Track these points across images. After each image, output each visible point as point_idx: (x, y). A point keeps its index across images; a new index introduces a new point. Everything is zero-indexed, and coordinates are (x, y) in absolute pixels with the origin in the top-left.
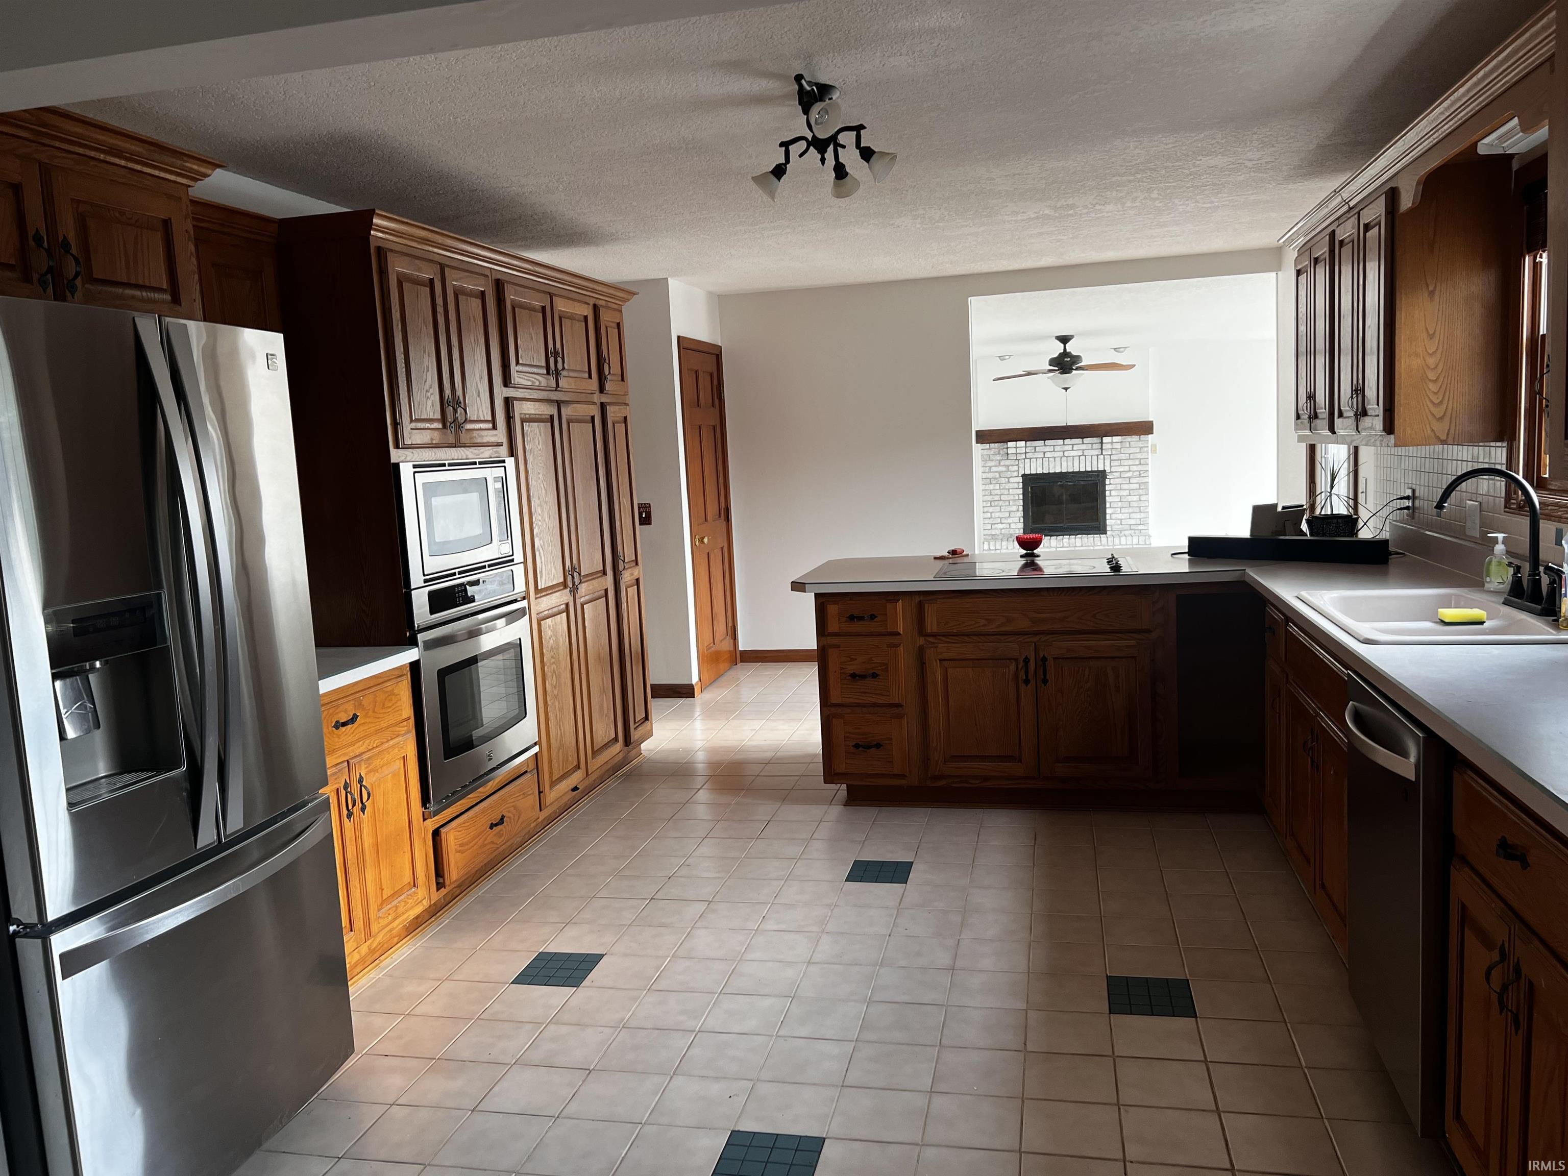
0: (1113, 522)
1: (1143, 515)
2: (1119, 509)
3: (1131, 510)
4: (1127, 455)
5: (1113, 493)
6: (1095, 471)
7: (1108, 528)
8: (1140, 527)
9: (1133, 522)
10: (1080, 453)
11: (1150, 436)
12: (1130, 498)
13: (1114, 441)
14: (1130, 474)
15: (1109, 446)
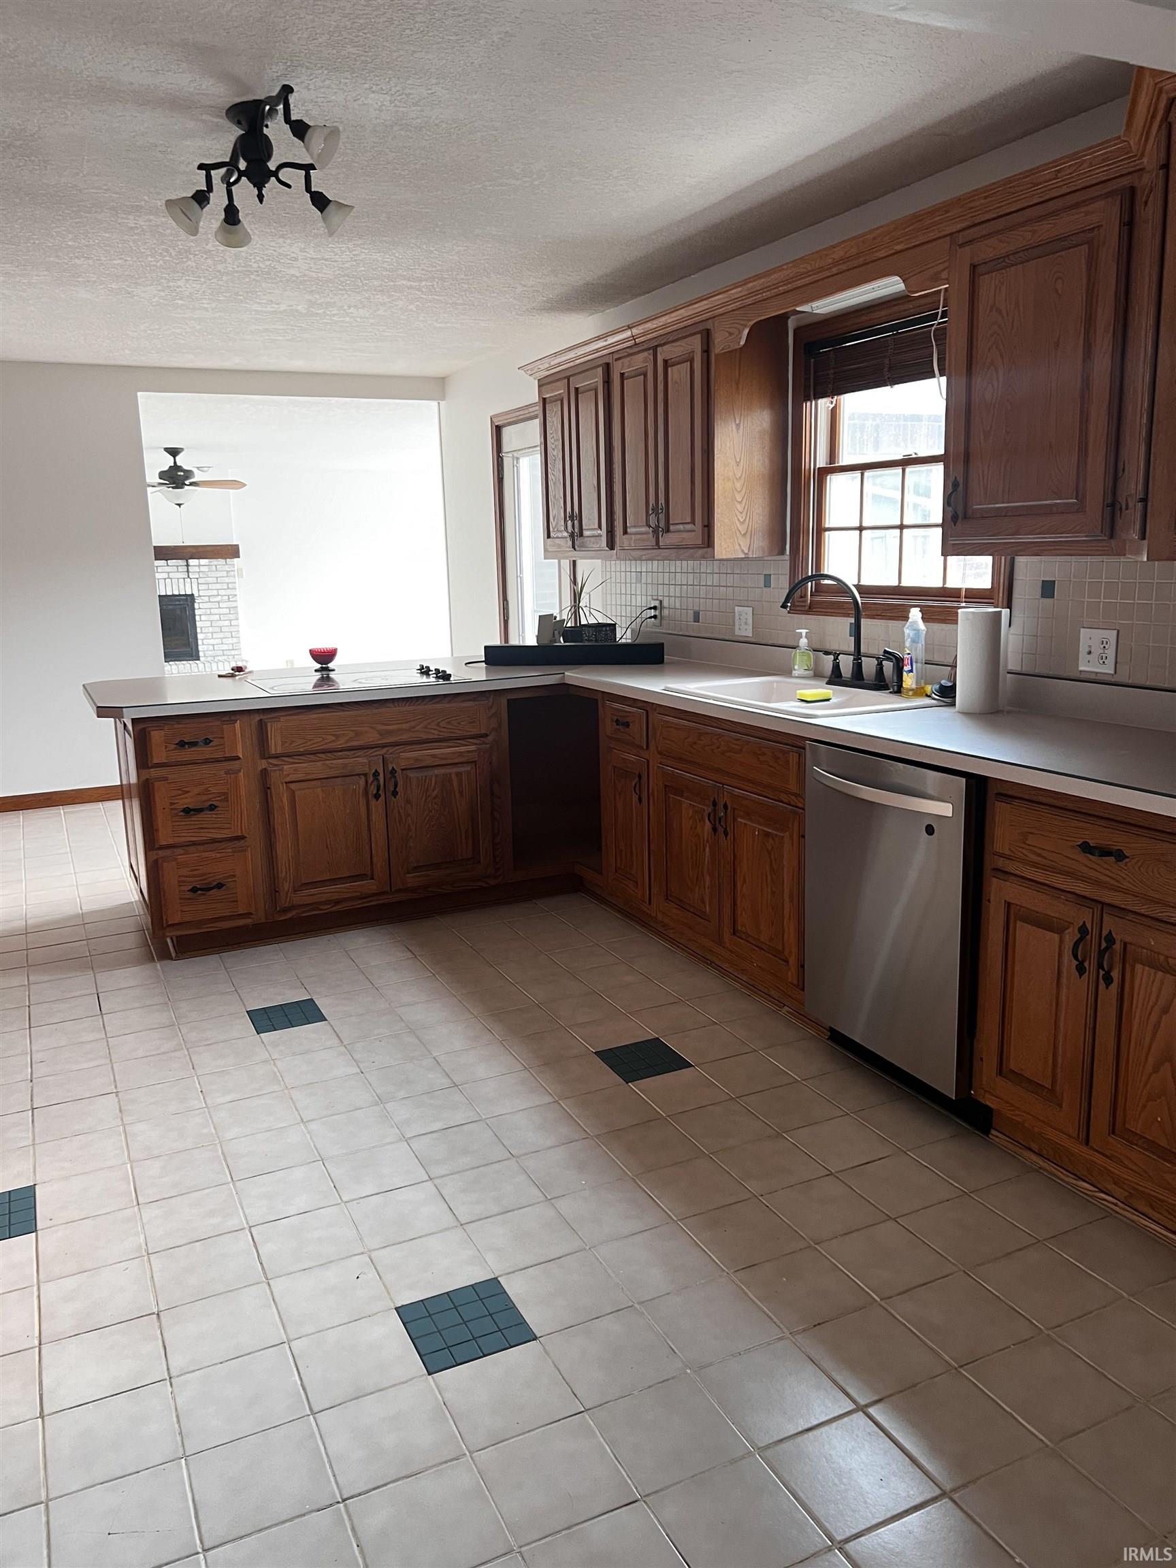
0: (205, 647)
1: (235, 640)
2: (210, 635)
3: (221, 635)
4: (215, 579)
5: (203, 618)
6: (183, 595)
7: (201, 654)
8: (233, 652)
9: (225, 647)
10: (165, 575)
11: (236, 560)
12: (221, 623)
13: (202, 564)
14: (219, 598)
15: (197, 569)
